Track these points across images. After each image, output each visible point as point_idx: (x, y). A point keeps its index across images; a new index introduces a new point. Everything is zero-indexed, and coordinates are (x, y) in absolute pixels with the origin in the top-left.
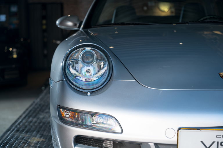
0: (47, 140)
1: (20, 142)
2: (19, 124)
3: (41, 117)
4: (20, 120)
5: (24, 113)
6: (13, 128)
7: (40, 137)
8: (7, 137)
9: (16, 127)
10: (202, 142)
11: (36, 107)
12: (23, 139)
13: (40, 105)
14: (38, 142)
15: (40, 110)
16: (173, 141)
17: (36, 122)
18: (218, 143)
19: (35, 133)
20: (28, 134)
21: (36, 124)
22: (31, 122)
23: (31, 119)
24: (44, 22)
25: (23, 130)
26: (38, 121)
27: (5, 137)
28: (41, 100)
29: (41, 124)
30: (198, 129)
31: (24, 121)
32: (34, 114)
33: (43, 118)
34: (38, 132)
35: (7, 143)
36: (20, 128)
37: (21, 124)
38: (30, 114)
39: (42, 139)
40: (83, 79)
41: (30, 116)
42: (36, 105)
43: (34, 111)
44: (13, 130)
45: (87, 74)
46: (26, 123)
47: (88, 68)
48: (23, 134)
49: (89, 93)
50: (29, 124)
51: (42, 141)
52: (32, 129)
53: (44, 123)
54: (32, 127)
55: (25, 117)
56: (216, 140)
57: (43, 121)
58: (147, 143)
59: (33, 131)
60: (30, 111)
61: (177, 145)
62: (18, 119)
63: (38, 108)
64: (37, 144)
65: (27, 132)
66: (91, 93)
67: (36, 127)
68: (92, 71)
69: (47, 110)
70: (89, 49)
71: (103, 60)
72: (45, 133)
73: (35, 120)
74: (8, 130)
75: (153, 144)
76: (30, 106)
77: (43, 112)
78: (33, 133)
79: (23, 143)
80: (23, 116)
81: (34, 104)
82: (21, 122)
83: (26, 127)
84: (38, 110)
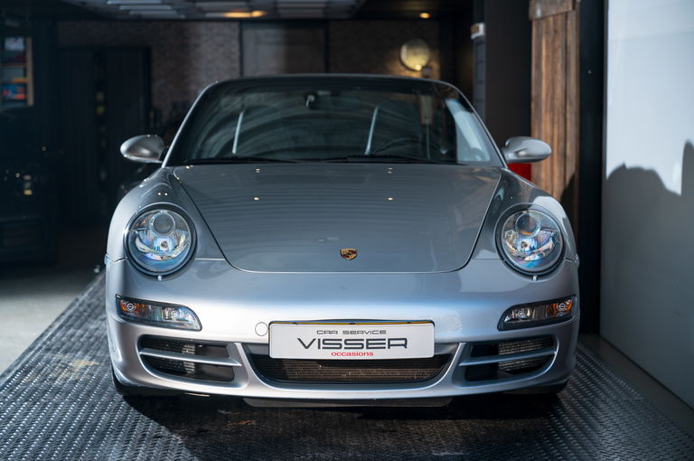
0: (103, 364)
1: (54, 367)
2: (49, 339)
3: (92, 327)
4: (50, 333)
5: (57, 319)
6: (39, 345)
7: (91, 360)
8: (30, 359)
9: (44, 343)
10: (299, 340)
11: (81, 309)
12: (58, 362)
13: (89, 306)
14: (87, 366)
15: (89, 316)
16: (264, 340)
17: (82, 336)
18: (319, 340)
19: (80, 353)
20: (68, 354)
21: (82, 340)
22: (72, 336)
23: (71, 331)
24: (100, 96)
25: (58, 349)
26: (87, 334)
27: (25, 360)
28: (92, 295)
29: (92, 340)
30: (295, 323)
31: (58, 334)
32: (79, 322)
33: (97, 329)
34: (86, 352)
35: (31, 368)
36: (52, 345)
37: (54, 339)
38: (70, 323)
39: (93, 363)
40: (157, 257)
41: (71, 326)
42: (81, 305)
43: (78, 317)
44: (40, 348)
45: (161, 248)
46: (62, 337)
47: (164, 240)
48: (59, 355)
49: (160, 277)
50: (69, 340)
51: (94, 365)
52: (74, 347)
53: (97, 338)
54: (74, 343)
55: (60, 327)
56: (318, 337)
57: (95, 334)
58: (233, 342)
59: (78, 350)
60: (70, 317)
61: (268, 345)
62: (47, 331)
63: (85, 311)
64: (85, 369)
65: (65, 352)
66: (164, 277)
67: (83, 344)
68: (170, 246)
69: (103, 316)
70: (165, 212)
71: (183, 228)
72: (99, 354)
73: (79, 332)
74: (30, 349)
75: (240, 344)
76: (69, 308)
77: (96, 318)
78: (76, 353)
79: (60, 367)
80: (57, 326)
81: (77, 304)
82: (53, 335)
83: (63, 344)
84: (86, 314)
